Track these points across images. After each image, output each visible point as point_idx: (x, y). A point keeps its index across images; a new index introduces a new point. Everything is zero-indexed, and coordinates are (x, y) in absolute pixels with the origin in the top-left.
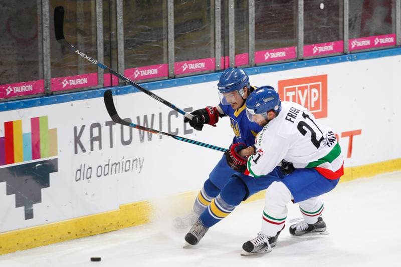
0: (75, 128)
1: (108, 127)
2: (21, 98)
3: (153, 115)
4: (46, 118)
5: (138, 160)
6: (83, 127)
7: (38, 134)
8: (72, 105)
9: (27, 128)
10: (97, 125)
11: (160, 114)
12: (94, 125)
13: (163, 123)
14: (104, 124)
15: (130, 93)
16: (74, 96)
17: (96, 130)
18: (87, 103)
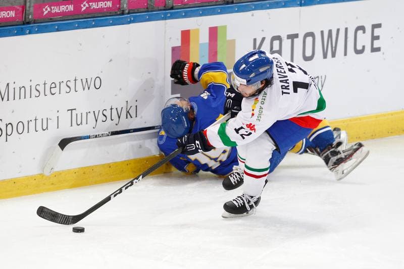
0: (255, 40)
1: (290, 40)
2: (200, 5)
3: (338, 30)
4: (225, 27)
5: (320, 77)
6: (263, 39)
7: (216, 46)
8: (253, 15)
9: (204, 38)
10: (278, 38)
11: (346, 29)
12: (274, 38)
13: (348, 39)
14: (286, 37)
15: (315, 4)
16: (255, 5)
17: (276, 44)
18: (268, 14)
